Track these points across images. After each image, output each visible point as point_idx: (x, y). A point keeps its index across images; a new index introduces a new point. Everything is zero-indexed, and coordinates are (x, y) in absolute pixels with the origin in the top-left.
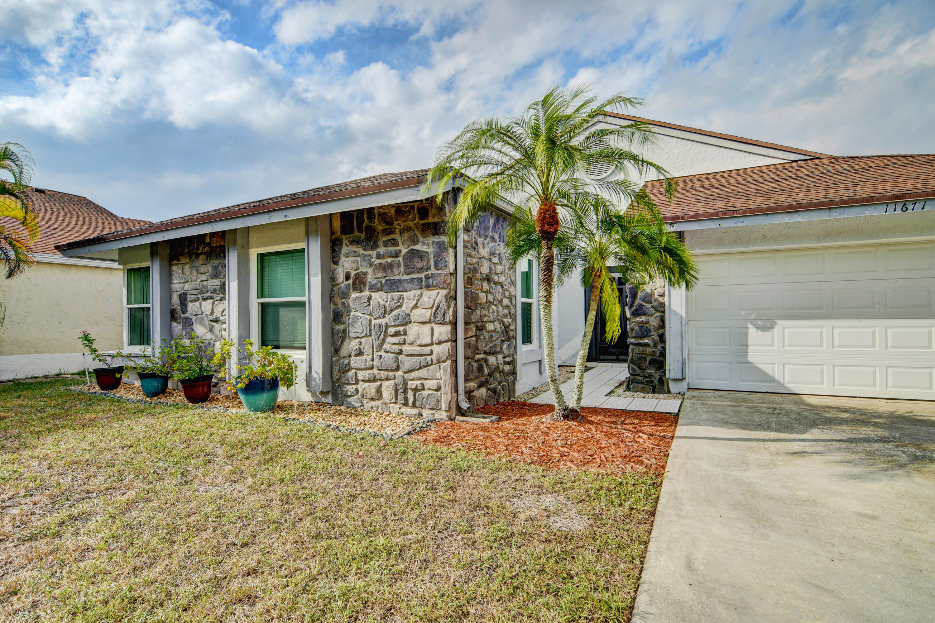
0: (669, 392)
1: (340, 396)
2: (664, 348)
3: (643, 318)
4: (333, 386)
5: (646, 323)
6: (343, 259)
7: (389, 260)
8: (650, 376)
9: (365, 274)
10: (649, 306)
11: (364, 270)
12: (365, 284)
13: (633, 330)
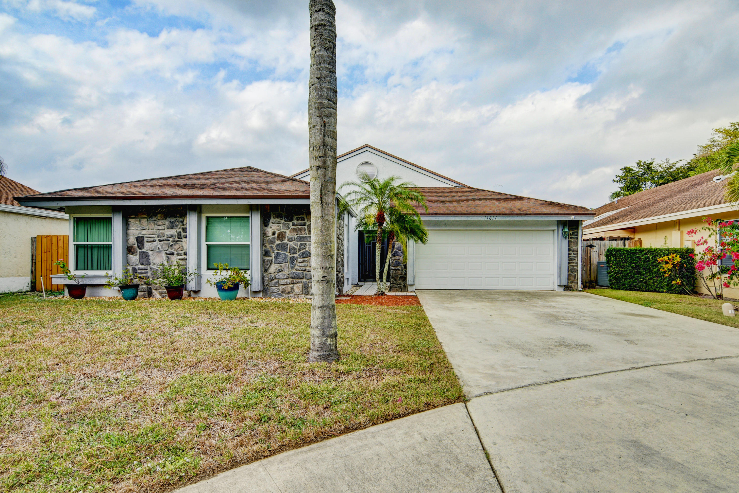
0: (408, 291)
1: (269, 293)
2: (406, 271)
3: (397, 258)
4: (264, 289)
5: (399, 260)
6: (271, 224)
7: (300, 227)
8: (400, 284)
9: (285, 233)
10: (400, 252)
11: (285, 231)
12: (285, 238)
13: (393, 263)
